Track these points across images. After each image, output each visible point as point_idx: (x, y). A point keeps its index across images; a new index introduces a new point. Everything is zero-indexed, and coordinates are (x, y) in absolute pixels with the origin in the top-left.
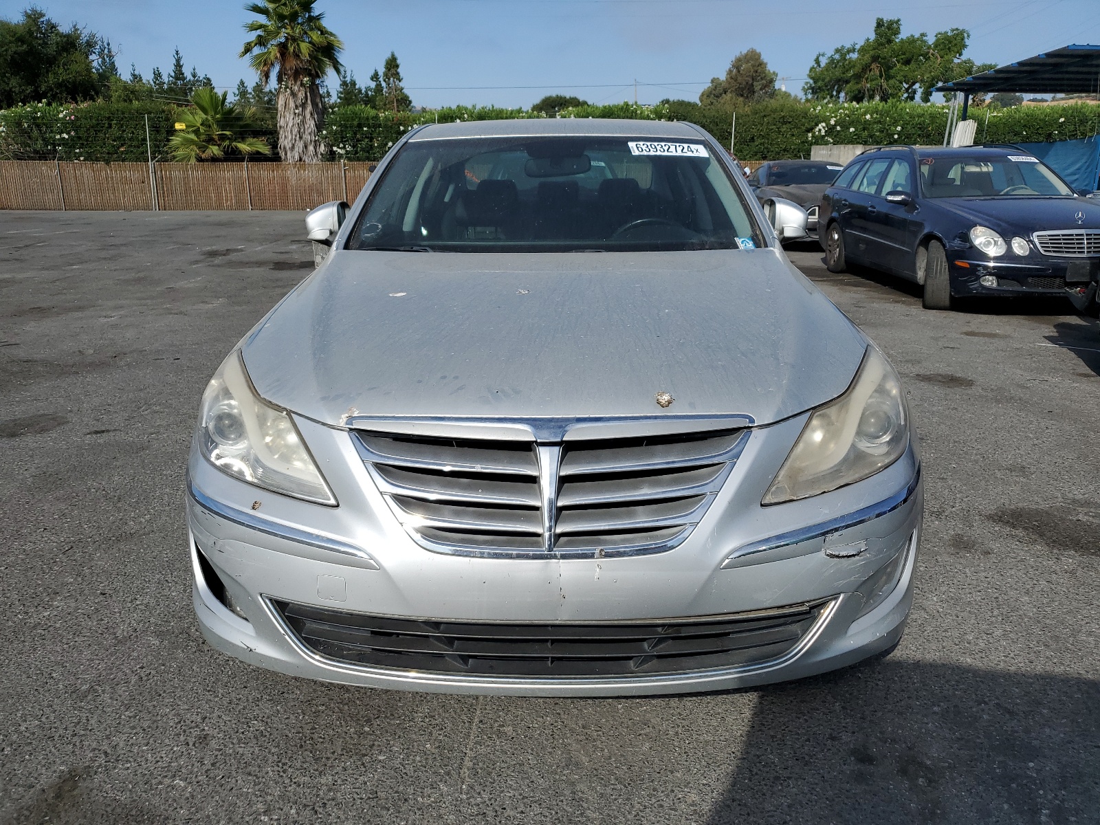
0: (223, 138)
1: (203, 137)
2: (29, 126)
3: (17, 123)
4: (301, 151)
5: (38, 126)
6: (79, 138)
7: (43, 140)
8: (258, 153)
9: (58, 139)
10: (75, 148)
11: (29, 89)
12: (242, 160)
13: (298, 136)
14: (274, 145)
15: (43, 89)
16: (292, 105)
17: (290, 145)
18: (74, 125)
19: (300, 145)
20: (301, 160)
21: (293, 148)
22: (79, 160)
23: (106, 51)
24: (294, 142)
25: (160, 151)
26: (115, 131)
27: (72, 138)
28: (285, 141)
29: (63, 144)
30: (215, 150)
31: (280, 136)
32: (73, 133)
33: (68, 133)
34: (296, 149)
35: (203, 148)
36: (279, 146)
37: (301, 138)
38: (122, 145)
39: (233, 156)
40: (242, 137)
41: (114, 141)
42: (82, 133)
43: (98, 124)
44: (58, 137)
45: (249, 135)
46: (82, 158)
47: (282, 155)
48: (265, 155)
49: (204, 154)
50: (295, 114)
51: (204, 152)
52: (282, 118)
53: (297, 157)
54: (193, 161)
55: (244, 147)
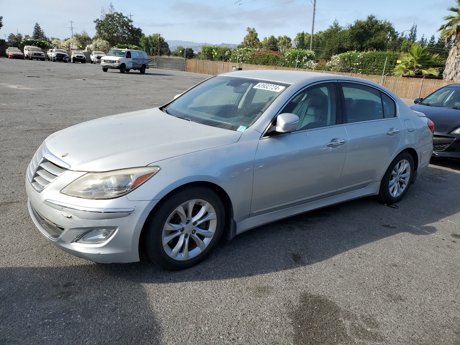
0: (417, 67)
1: (409, 67)
2: (347, 60)
3: (344, 59)
4: (453, 75)
5: (350, 60)
6: (362, 65)
7: (350, 65)
8: (431, 75)
9: (355, 65)
10: (360, 69)
11: (359, 46)
12: (422, 77)
13: (454, 68)
14: (441, 72)
15: (364, 46)
16: (456, 53)
17: (449, 72)
18: (362, 60)
19: (454, 72)
20: (452, 79)
21: (450, 73)
22: (359, 73)
23: (414, 29)
24: (451, 70)
25: (390, 72)
26: (375, 63)
27: (359, 65)
28: (446, 71)
29: (356, 67)
30: (411, 72)
31: (446, 68)
32: (360, 63)
33: (359, 63)
34: (451, 74)
35: (406, 71)
36: (443, 72)
37: (455, 69)
38: (376, 68)
39: (419, 75)
40: (427, 67)
41: (374, 66)
42: (364, 63)
43: (370, 60)
44: (355, 64)
45: (431, 66)
46: (360, 73)
47: (444, 76)
48: (435, 76)
49: (405, 74)
50: (456, 58)
51: (405, 73)
52: (449, 60)
53: (450, 78)
54: (401, 76)
55: (425, 72)
